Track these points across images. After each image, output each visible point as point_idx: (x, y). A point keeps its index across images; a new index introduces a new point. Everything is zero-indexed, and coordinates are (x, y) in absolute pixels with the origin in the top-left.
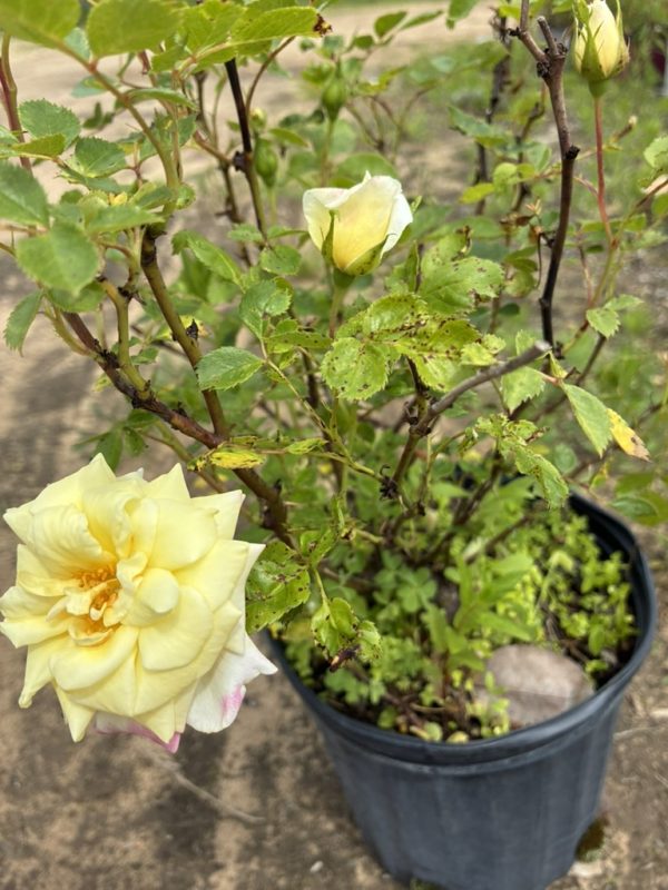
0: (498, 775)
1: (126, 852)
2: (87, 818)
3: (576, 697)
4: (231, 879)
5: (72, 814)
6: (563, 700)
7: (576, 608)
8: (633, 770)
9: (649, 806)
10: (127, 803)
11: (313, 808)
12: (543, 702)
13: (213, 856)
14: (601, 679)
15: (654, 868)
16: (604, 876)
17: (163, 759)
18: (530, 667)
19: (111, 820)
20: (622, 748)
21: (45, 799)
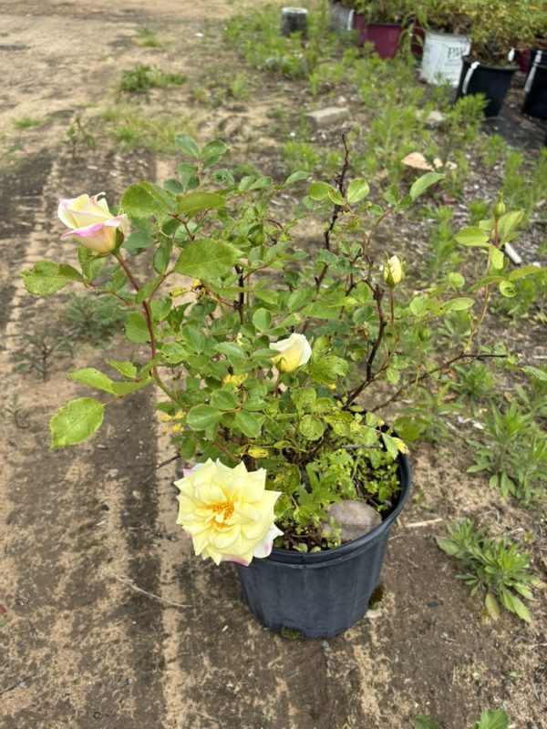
0: (334, 566)
1: (108, 634)
2: (77, 618)
3: (373, 524)
4: (175, 642)
5: (67, 617)
6: (366, 526)
7: (371, 477)
8: (396, 558)
9: (405, 577)
10: (103, 605)
11: (219, 596)
12: (357, 528)
13: (163, 630)
14: (385, 515)
15: (409, 611)
16: (383, 616)
17: (122, 578)
18: (350, 511)
19: (94, 617)
20: (390, 547)
21: (46, 610)
